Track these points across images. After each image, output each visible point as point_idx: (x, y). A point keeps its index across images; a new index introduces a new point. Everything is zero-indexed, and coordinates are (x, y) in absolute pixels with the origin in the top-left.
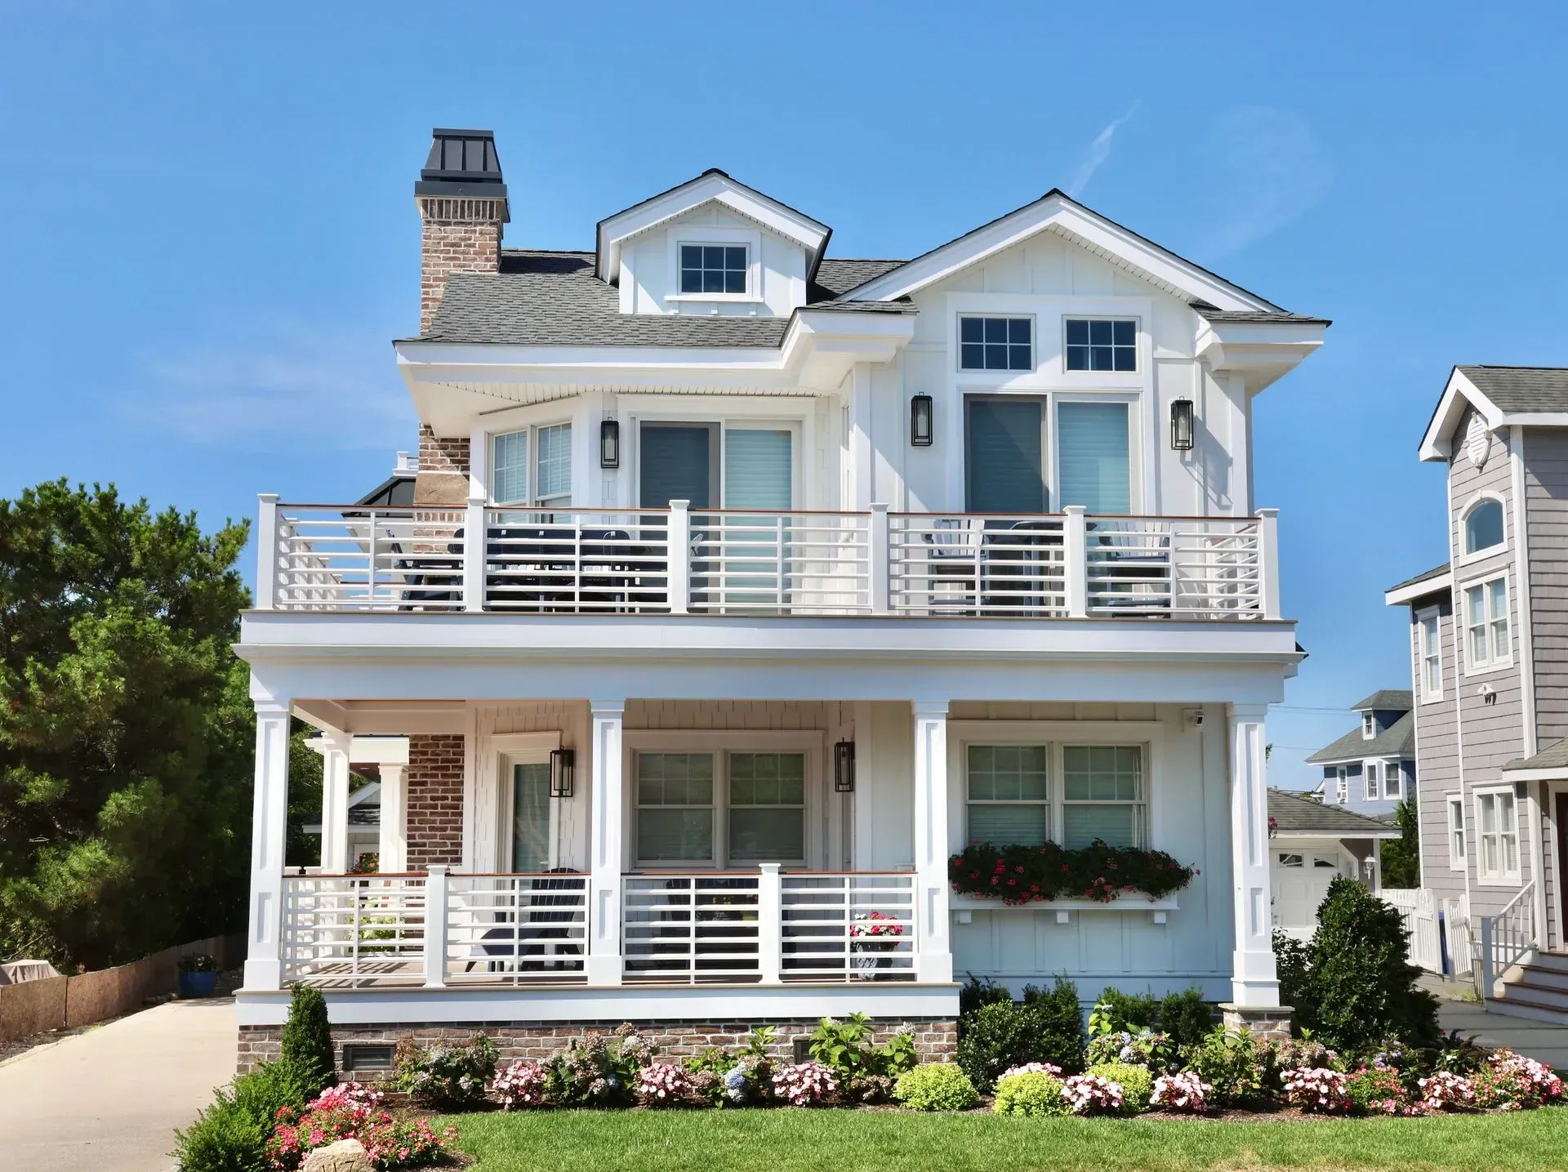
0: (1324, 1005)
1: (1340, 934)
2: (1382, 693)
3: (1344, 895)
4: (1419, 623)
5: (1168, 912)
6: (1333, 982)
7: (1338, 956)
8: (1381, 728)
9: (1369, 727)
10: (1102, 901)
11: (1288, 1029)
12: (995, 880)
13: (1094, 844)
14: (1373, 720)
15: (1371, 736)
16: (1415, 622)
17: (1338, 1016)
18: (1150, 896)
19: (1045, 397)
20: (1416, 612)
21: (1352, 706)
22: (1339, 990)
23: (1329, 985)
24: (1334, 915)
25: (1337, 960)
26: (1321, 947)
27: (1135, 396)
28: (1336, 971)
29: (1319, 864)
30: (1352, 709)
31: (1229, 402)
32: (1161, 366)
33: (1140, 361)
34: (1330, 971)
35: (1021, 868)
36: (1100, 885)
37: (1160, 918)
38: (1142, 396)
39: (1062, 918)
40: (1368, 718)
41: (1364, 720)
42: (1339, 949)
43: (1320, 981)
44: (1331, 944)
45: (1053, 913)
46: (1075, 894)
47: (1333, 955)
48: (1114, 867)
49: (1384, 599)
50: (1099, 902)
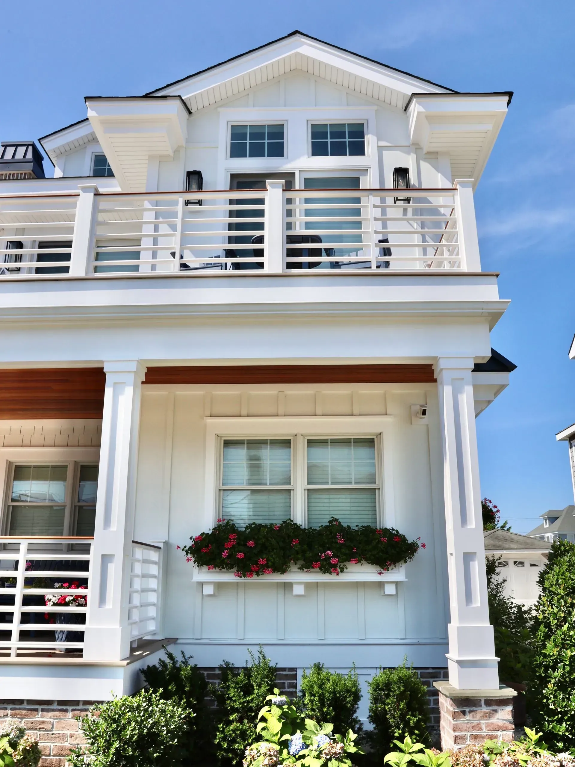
0: (550, 686)
1: (566, 602)
2: (550, 511)
3: (567, 559)
4: (573, 447)
5: (397, 583)
6: (559, 659)
7: (565, 628)
8: (550, 523)
9: (546, 523)
10: (330, 573)
11: (510, 717)
12: (225, 553)
13: (330, 522)
14: (547, 520)
15: (547, 526)
16: (571, 447)
17: (569, 699)
18: (379, 569)
19: (294, 174)
20: (571, 442)
21: (540, 515)
22: (568, 668)
23: (556, 662)
24: (557, 580)
25: (563, 633)
26: (544, 617)
27: (365, 171)
28: (564, 646)
29: (532, 565)
30: (540, 517)
31: (440, 175)
32: (385, 153)
33: (368, 148)
34: (556, 646)
35: (251, 542)
36: (328, 558)
37: (390, 590)
38: (371, 171)
39: (299, 590)
40: (546, 520)
41: (544, 521)
42: (565, 620)
43: (545, 656)
44: (555, 614)
45: (288, 586)
46: (308, 567)
47: (559, 626)
48: (341, 541)
49: (556, 438)
50: (327, 574)
